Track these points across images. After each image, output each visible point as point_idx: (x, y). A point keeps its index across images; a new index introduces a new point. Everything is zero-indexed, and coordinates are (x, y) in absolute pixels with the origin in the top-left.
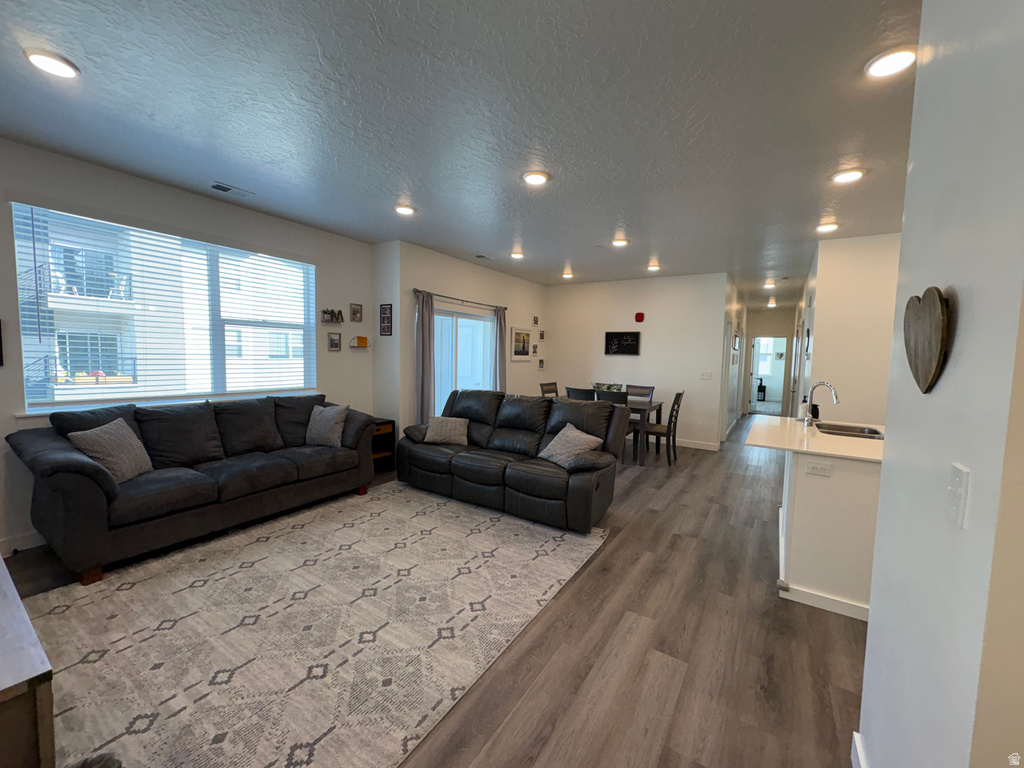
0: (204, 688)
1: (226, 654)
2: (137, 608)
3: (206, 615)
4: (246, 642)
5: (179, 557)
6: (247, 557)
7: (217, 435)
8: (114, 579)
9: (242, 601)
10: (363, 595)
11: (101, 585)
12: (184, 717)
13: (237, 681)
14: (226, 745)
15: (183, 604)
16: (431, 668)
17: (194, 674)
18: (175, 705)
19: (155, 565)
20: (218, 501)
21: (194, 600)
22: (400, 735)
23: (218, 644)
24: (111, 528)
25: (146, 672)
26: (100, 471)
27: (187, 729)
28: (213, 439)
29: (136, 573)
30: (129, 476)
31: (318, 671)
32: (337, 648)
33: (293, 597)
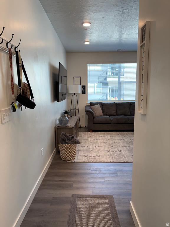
0: (94, 146)
1: (99, 145)
2: (94, 137)
3: (100, 140)
4: (102, 144)
5: (103, 133)
6: (112, 136)
7: (115, 110)
8: (93, 133)
9: (107, 140)
10: (126, 146)
11: (92, 133)
12: (90, 148)
13: (98, 147)
14: (92, 152)
15: (99, 138)
16: (125, 158)
17: (94, 145)
18: (90, 146)
19: (99, 133)
20: (110, 123)
21: (100, 138)
22: (112, 160)
23: (99, 143)
24: (94, 124)
25: (90, 143)
26: (92, 112)
27: (90, 149)
28: (114, 111)
29: (97, 133)
30: (98, 115)
31: (108, 151)
32: (114, 150)
33: (114, 143)
